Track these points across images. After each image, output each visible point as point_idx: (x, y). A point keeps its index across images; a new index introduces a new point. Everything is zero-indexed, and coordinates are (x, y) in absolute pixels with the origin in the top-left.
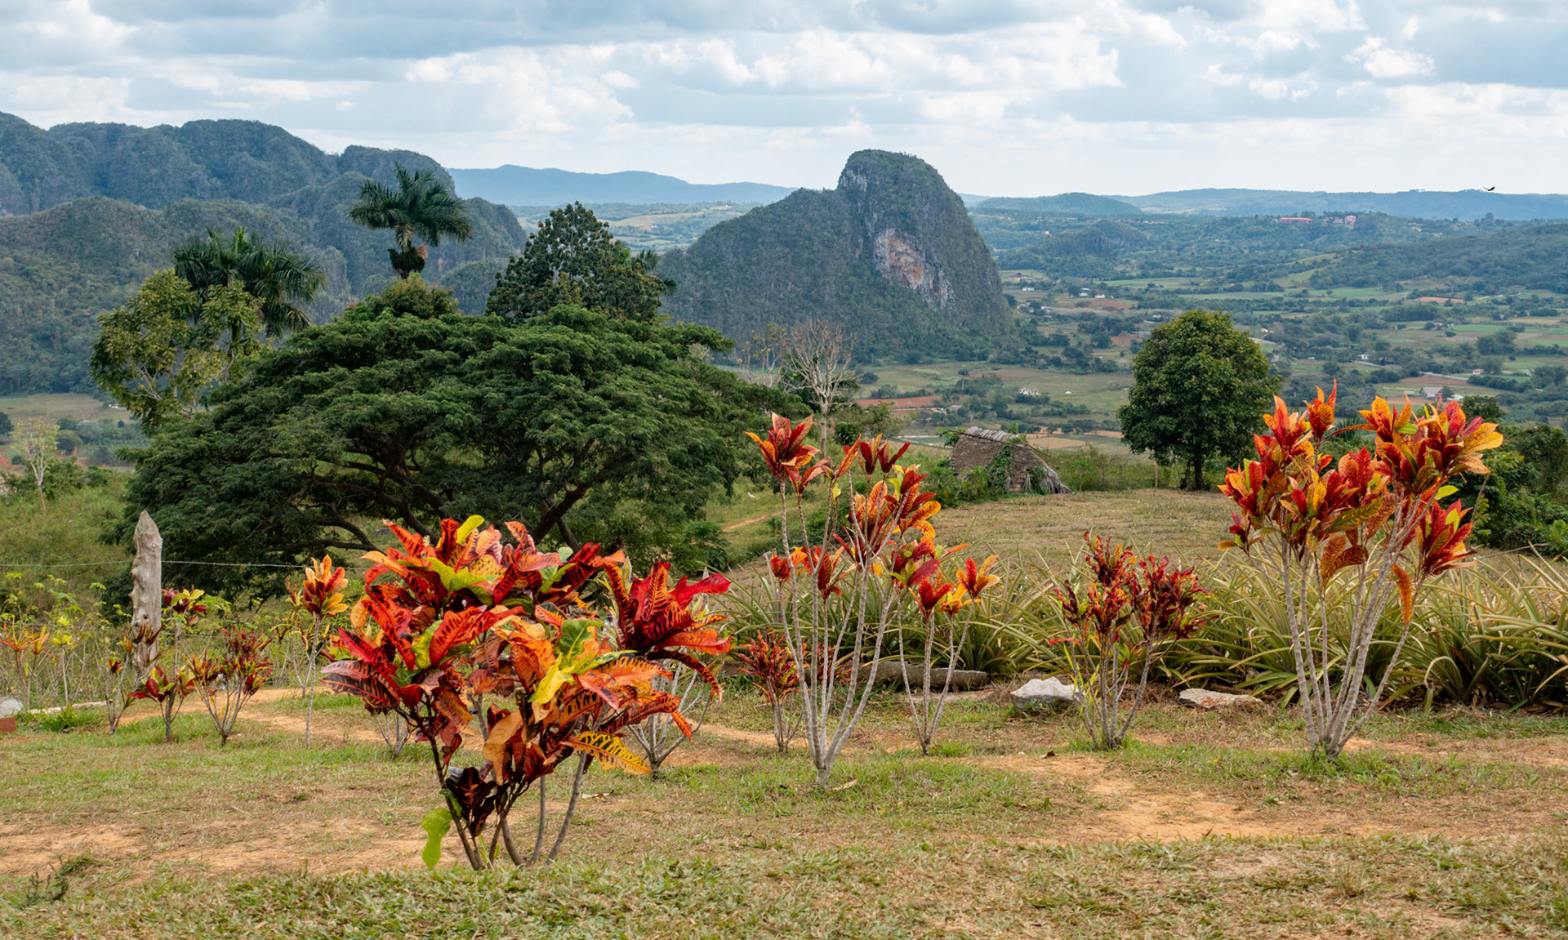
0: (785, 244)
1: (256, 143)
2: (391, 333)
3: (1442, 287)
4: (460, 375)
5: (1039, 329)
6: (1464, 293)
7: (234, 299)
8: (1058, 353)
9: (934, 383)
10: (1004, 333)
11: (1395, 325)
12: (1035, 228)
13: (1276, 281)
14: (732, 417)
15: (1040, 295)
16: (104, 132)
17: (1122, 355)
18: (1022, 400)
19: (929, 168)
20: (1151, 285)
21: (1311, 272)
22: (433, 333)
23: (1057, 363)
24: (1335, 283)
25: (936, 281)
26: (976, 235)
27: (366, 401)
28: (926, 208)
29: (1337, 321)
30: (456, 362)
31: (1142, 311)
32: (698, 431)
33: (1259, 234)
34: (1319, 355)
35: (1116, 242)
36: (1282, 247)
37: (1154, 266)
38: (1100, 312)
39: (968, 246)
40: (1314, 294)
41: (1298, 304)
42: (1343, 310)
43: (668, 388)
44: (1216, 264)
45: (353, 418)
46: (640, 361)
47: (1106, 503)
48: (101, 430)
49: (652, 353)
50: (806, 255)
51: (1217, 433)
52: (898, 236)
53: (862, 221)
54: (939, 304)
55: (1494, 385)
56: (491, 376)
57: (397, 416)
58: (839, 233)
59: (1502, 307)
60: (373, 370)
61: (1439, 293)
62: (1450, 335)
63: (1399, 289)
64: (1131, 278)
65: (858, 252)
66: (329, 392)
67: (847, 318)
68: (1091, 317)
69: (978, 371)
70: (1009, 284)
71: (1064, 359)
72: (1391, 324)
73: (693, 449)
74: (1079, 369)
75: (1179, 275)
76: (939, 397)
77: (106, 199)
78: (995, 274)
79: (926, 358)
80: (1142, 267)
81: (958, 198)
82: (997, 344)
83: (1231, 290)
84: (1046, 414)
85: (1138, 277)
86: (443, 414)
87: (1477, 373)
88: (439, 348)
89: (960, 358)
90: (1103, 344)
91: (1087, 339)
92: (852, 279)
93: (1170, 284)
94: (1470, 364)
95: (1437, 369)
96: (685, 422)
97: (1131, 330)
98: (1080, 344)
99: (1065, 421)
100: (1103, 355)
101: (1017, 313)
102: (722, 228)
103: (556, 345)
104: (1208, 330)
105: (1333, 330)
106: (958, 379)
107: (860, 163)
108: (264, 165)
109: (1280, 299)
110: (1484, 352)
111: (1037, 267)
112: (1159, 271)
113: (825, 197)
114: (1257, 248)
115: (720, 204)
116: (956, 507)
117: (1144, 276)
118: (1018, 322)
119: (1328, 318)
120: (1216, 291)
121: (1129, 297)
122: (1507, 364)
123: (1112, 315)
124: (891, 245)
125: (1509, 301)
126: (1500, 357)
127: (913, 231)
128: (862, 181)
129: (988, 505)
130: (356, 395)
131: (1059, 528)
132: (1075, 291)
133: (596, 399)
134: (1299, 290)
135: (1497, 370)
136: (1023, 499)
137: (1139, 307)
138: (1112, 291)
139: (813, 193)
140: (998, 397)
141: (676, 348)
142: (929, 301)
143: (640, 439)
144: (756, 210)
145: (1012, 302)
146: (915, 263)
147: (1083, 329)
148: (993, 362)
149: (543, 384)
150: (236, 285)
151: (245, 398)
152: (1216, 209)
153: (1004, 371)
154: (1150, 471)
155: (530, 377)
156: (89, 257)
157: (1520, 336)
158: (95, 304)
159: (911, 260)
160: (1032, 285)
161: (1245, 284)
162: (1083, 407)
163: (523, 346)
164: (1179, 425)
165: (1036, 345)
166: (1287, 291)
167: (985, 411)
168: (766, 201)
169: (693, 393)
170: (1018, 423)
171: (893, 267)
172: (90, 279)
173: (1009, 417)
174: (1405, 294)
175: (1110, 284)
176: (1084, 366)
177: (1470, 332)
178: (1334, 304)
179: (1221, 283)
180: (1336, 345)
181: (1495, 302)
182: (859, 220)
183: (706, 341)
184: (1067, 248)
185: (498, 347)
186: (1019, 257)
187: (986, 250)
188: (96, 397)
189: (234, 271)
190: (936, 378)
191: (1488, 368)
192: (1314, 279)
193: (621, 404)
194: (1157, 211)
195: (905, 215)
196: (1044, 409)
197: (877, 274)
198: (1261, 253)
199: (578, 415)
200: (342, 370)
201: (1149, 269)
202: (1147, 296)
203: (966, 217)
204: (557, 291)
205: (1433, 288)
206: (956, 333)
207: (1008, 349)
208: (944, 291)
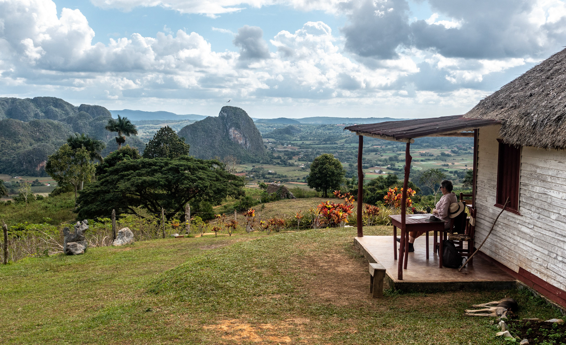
0: (204, 132)
1: (54, 103)
2: (143, 162)
3: (379, 143)
4: (161, 172)
5: (274, 154)
6: (385, 145)
7: (83, 152)
8: (279, 161)
9: (246, 169)
10: (264, 156)
11: (367, 153)
12: (272, 127)
13: (336, 142)
14: (225, 182)
15: (273, 145)
16: (10, 100)
17: (296, 161)
18: (269, 174)
19: (244, 111)
20: (303, 143)
21: (345, 139)
22: (153, 162)
23: (278, 164)
24: (351, 142)
25: (246, 142)
26: (256, 129)
27: (140, 179)
28: (243, 122)
29: (352, 152)
30: (159, 169)
31: (301, 150)
32: (218, 185)
33: (331, 129)
34: (347, 161)
35: (294, 131)
36: (337, 132)
37: (304, 137)
38: (290, 150)
39: (254, 132)
40: (346, 145)
41: (342, 148)
42: (353, 149)
43: (210, 175)
44: (320, 137)
45: (137, 183)
46: (203, 168)
47: (305, 201)
48: (11, 184)
49: (205, 167)
50: (210, 134)
51: (331, 184)
52: (235, 129)
53: (226, 125)
54: (246, 148)
55: (394, 169)
56: (169, 172)
57: (148, 182)
58: (219, 128)
59: (395, 149)
60: (140, 171)
61: (379, 145)
62: (382, 156)
63: (368, 144)
64: (297, 141)
65: (224, 134)
66: (130, 177)
67: (221, 152)
68: (287, 151)
69: (257, 166)
70: (265, 142)
71: (280, 163)
72: (366, 153)
73: (218, 189)
74: (284, 165)
75: (310, 140)
76: (247, 173)
77: (12, 119)
78: (261, 139)
79: (243, 162)
80: (300, 138)
81: (251, 119)
82: (262, 159)
83: (324, 144)
84: (276, 178)
85: (299, 141)
86: (159, 181)
87: (389, 166)
88: (155, 166)
89: (252, 162)
90: (291, 159)
91: (286, 157)
92: (223, 141)
93: (308, 142)
94: (387, 164)
95: (379, 165)
96: (215, 183)
97: (298, 155)
98: (284, 159)
99: (281, 179)
100: (290, 161)
101: (267, 150)
102: (187, 127)
103: (184, 165)
104: (328, 159)
105: (351, 155)
106: (252, 168)
107: (225, 109)
108: (57, 109)
109: (337, 146)
110: (390, 161)
111: (273, 138)
112: (305, 139)
113: (215, 119)
114: (331, 133)
115: (185, 120)
116: (269, 202)
117: (301, 140)
118: (268, 153)
119: (350, 152)
120: (320, 144)
121: (297, 146)
122: (397, 164)
123: (292, 151)
124: (233, 132)
125: (397, 147)
126: (395, 162)
127: (239, 128)
128: (225, 114)
129: (277, 202)
130: (137, 177)
131: (295, 207)
132: (283, 144)
133: (195, 178)
134: (342, 144)
135: (394, 166)
136: (285, 200)
137: (300, 149)
138: (293, 144)
139: (212, 117)
140: (263, 173)
141: (210, 165)
142: (244, 147)
143: (206, 187)
144: (196, 122)
145: (266, 147)
146: (240, 137)
147: (285, 155)
148: (261, 163)
149: (182, 174)
150: (84, 148)
151: (108, 178)
152: (320, 123)
153: (264, 166)
154: (314, 193)
155: (179, 172)
156: (7, 135)
157: (400, 156)
158: (9, 149)
159: (239, 136)
160: (271, 143)
161: (328, 142)
162: (286, 175)
163: (176, 165)
164: (321, 182)
165: (273, 159)
166: (339, 144)
167: (260, 177)
168: (199, 120)
169: (216, 176)
170: (268, 180)
171: (234, 138)
172: (7, 142)
173: (266, 178)
174: (370, 145)
175: (292, 142)
176: (285, 164)
177: (386, 156)
178: (351, 148)
179: (322, 142)
180: (352, 159)
181: (393, 147)
182: (225, 125)
183: (216, 163)
184: (280, 133)
185: (170, 166)
186: (268, 135)
187: (259, 133)
188: (10, 175)
189: (82, 144)
190: (246, 168)
191: (392, 165)
192: (346, 141)
193: (200, 179)
194: (304, 123)
195: (237, 124)
196: (275, 176)
197: (230, 140)
198: (332, 134)
199: (191, 181)
200: (132, 171)
201: (302, 138)
202: (302, 146)
203: (254, 124)
204: (163, 148)
205: (377, 143)
206: (251, 155)
207: (265, 160)
208: (248, 144)
